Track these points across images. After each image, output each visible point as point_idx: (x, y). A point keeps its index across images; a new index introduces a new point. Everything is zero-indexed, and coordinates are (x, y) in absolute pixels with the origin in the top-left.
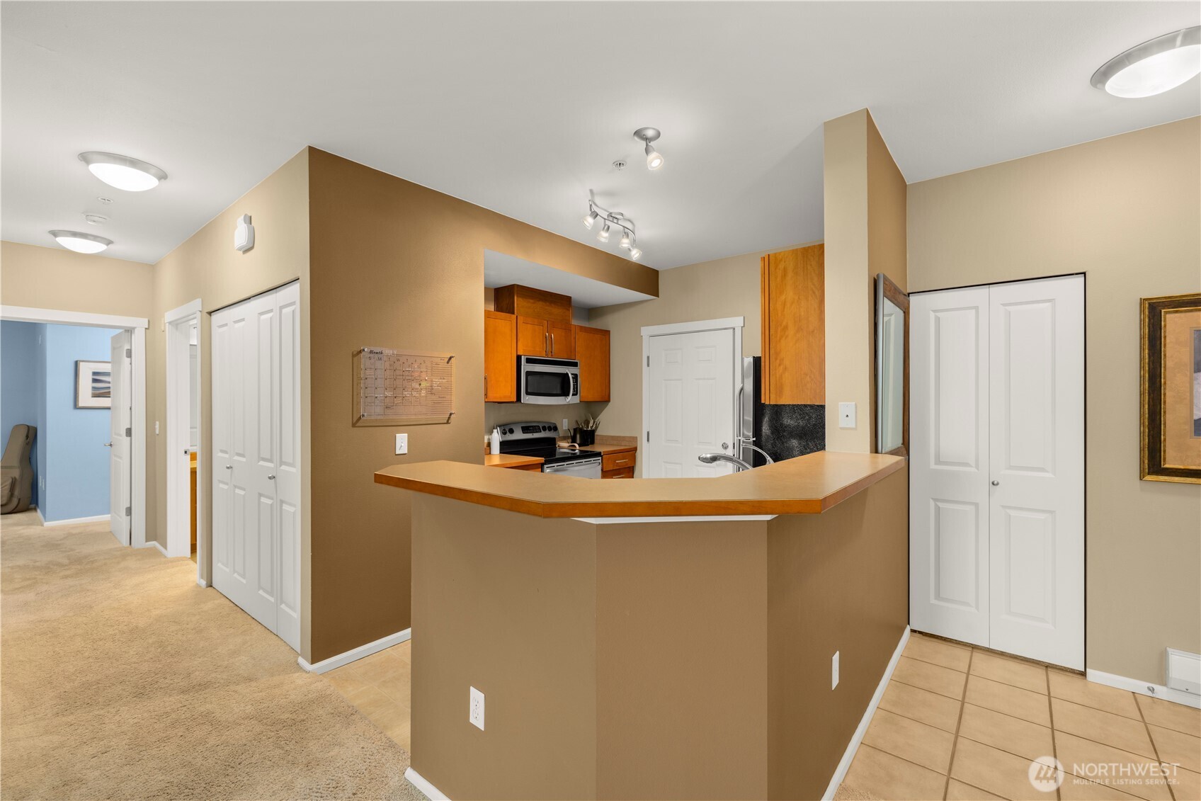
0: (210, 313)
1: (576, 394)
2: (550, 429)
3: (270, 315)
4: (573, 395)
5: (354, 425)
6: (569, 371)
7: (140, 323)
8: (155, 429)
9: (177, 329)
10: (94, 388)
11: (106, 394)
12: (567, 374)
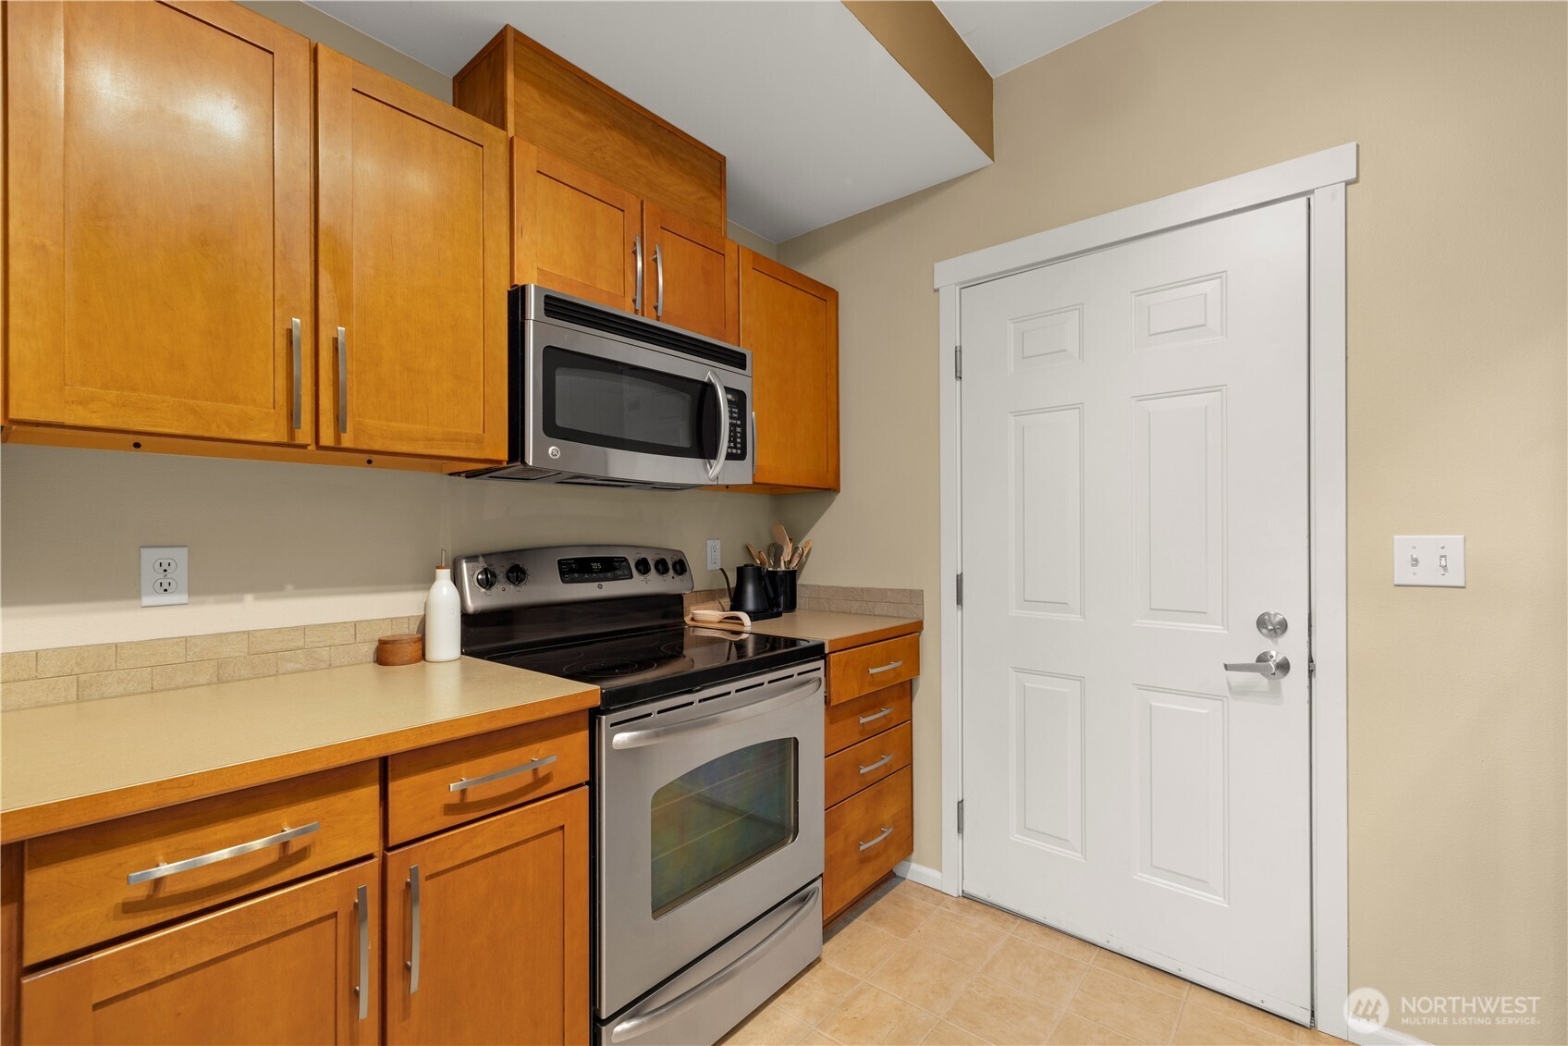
1: (742, 457)
2: (662, 567)
4: (730, 457)
6: (720, 377)
12: (712, 386)
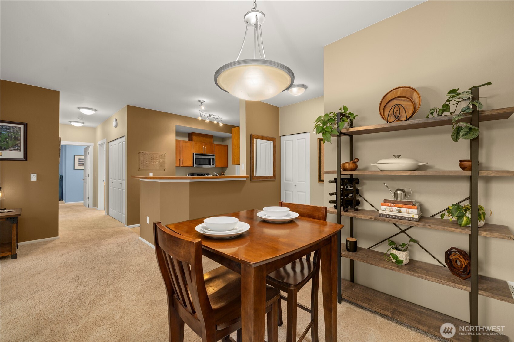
0: (108, 142)
1: (214, 165)
3: (120, 144)
4: (212, 165)
5: (138, 170)
7: (91, 145)
8: (95, 174)
9: (101, 146)
10: (79, 163)
11: (82, 165)
12: (210, 159)
